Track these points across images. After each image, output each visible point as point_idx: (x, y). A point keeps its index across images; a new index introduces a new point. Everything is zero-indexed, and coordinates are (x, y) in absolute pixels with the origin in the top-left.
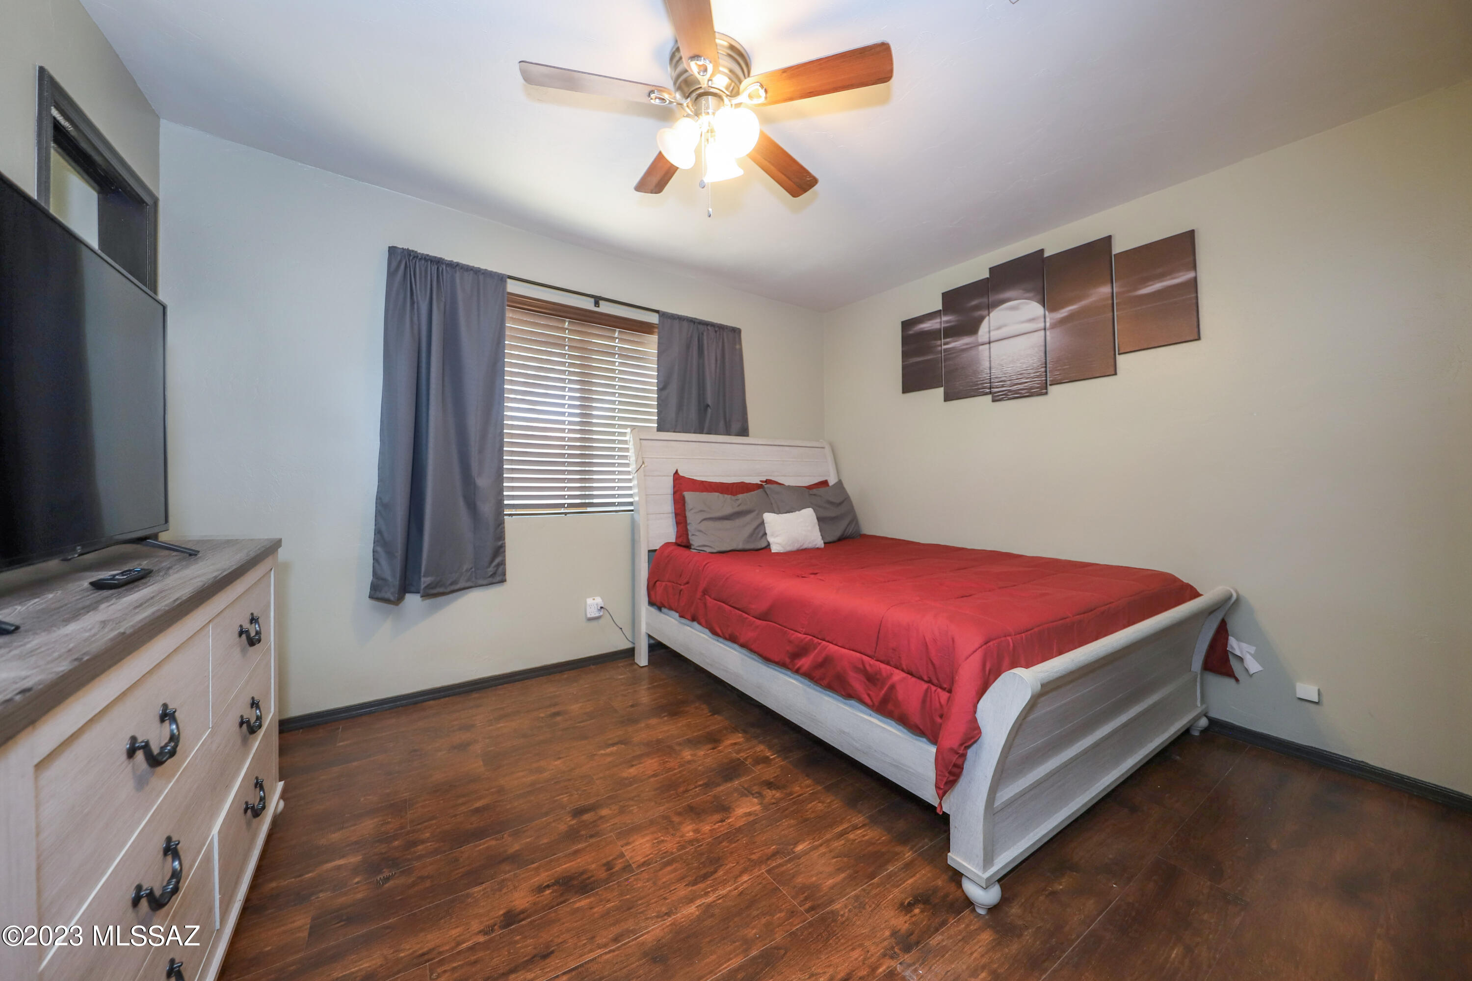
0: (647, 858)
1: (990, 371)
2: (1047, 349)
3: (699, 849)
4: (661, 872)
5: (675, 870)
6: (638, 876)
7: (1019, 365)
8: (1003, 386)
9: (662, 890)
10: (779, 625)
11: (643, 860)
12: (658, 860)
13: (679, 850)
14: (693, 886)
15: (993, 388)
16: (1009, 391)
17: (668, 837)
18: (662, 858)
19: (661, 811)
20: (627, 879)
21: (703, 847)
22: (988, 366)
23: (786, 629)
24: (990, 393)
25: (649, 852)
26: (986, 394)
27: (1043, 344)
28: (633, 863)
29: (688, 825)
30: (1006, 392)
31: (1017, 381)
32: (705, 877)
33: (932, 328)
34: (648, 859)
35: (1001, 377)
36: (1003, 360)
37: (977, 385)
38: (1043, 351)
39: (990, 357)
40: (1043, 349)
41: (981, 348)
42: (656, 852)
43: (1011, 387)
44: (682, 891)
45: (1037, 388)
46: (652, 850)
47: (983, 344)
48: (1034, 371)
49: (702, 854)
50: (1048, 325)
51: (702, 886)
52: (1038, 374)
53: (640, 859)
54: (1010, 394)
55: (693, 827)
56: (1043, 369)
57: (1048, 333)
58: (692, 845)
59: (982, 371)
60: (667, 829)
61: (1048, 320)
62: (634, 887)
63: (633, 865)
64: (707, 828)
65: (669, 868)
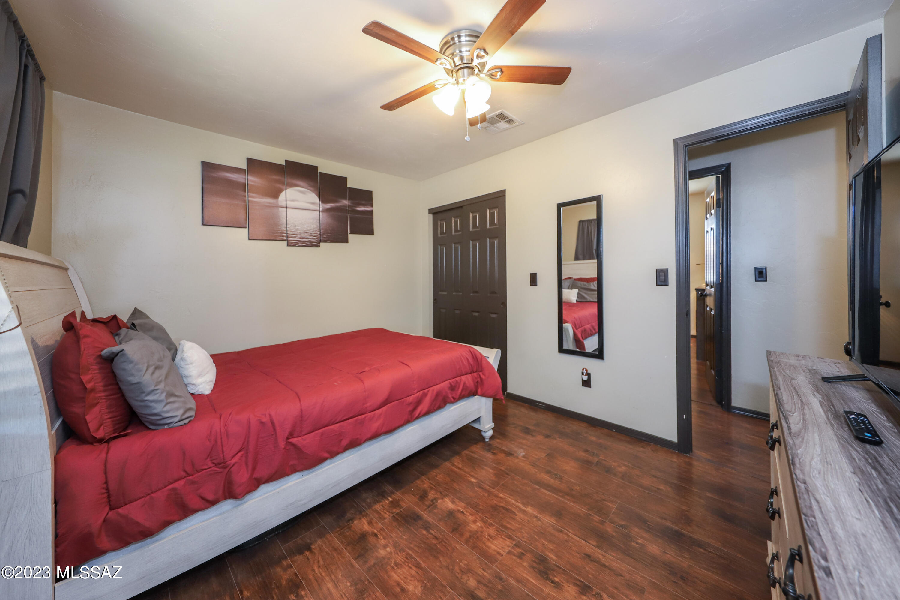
0: (506, 539)
1: (287, 226)
2: (321, 222)
3: (489, 517)
4: (513, 528)
5: (509, 523)
6: (520, 538)
7: (305, 227)
8: (295, 238)
9: (525, 524)
10: (397, 400)
11: (508, 540)
12: (505, 533)
13: (493, 525)
14: (515, 513)
15: (289, 237)
16: (300, 241)
17: (485, 534)
18: (502, 531)
19: (461, 545)
20: (525, 542)
21: (487, 516)
22: (286, 222)
23: (403, 400)
24: (287, 240)
25: (501, 539)
26: (283, 240)
27: (319, 219)
28: (513, 544)
29: (471, 527)
30: (297, 241)
31: (304, 236)
32: (507, 510)
33: (238, 180)
34: (506, 537)
35: (294, 232)
36: (295, 221)
37: (277, 233)
38: (319, 223)
39: (287, 217)
40: (318, 221)
41: (280, 209)
42: (499, 536)
43: (300, 239)
44: (520, 516)
45: (316, 243)
46: (499, 538)
47: (282, 207)
48: (314, 233)
49: (492, 515)
50: (321, 209)
51: (513, 510)
52: (316, 235)
53: (508, 542)
54: (300, 243)
55: (471, 524)
56: (319, 233)
57: (321, 214)
58: (487, 521)
59: (281, 224)
60: (478, 537)
61: (321, 206)
62: (528, 536)
63: (514, 544)
64: (471, 518)
65: (509, 526)
